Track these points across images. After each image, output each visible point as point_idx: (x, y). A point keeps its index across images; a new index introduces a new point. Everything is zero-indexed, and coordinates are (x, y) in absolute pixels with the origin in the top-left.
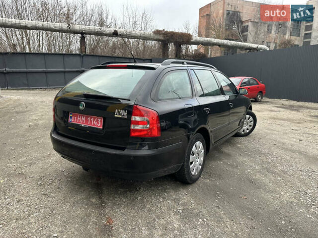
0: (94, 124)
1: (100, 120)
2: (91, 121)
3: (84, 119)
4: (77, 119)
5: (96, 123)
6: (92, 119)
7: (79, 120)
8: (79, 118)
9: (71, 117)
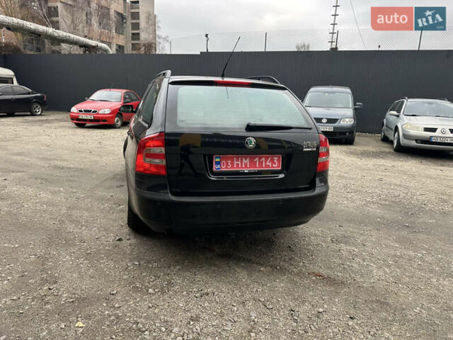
0: (267, 166)
1: (276, 158)
2: (261, 163)
3: (246, 161)
4: (232, 164)
5: (270, 164)
6: (263, 159)
7: (238, 164)
8: (237, 160)
9: (218, 163)
